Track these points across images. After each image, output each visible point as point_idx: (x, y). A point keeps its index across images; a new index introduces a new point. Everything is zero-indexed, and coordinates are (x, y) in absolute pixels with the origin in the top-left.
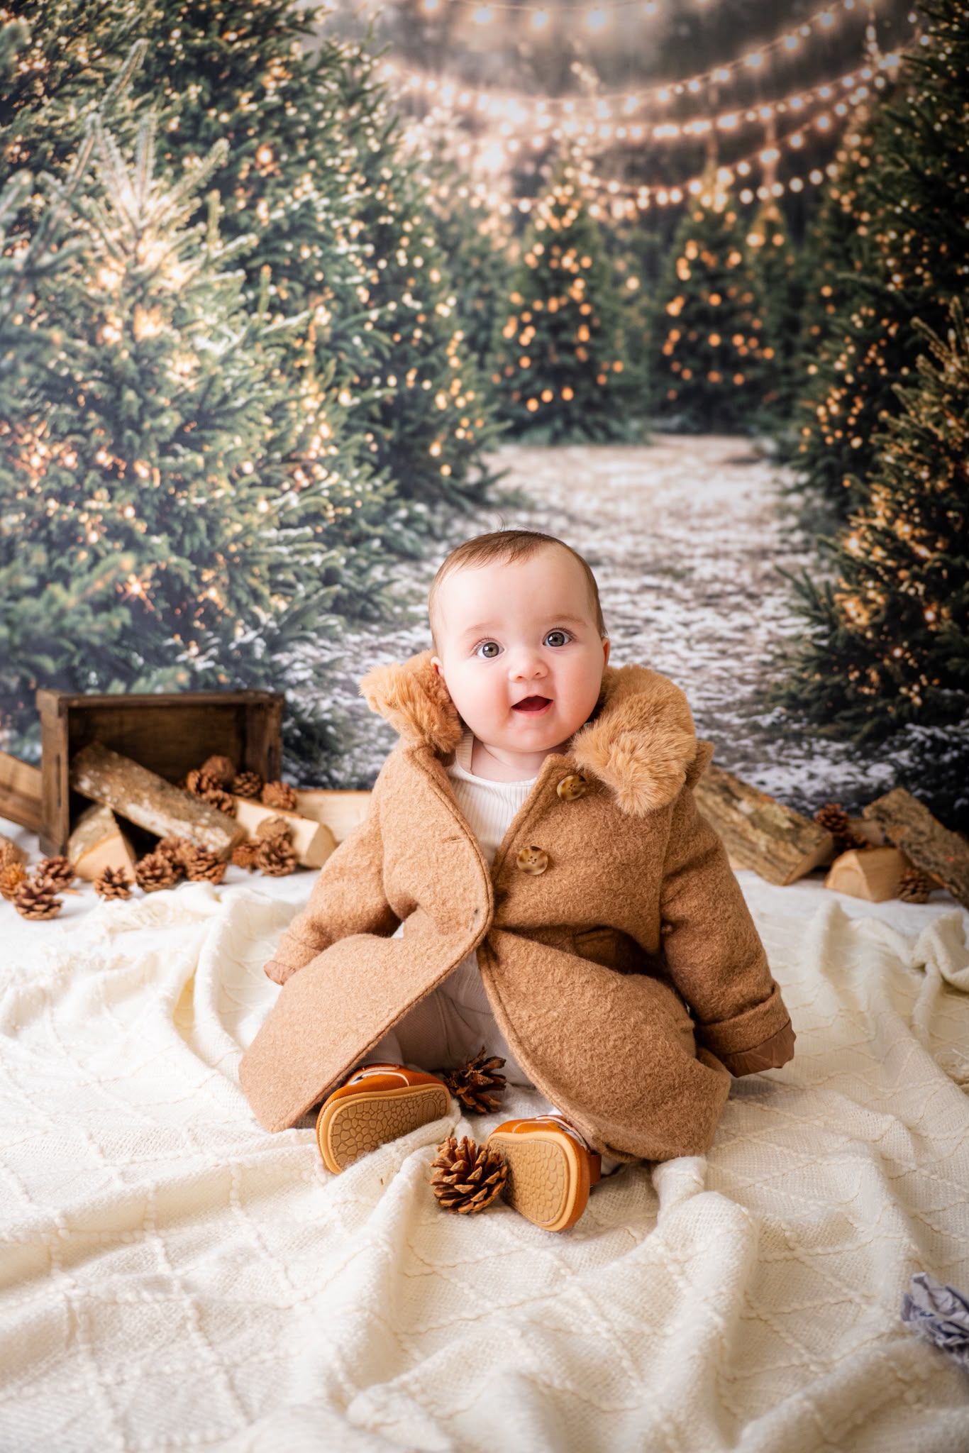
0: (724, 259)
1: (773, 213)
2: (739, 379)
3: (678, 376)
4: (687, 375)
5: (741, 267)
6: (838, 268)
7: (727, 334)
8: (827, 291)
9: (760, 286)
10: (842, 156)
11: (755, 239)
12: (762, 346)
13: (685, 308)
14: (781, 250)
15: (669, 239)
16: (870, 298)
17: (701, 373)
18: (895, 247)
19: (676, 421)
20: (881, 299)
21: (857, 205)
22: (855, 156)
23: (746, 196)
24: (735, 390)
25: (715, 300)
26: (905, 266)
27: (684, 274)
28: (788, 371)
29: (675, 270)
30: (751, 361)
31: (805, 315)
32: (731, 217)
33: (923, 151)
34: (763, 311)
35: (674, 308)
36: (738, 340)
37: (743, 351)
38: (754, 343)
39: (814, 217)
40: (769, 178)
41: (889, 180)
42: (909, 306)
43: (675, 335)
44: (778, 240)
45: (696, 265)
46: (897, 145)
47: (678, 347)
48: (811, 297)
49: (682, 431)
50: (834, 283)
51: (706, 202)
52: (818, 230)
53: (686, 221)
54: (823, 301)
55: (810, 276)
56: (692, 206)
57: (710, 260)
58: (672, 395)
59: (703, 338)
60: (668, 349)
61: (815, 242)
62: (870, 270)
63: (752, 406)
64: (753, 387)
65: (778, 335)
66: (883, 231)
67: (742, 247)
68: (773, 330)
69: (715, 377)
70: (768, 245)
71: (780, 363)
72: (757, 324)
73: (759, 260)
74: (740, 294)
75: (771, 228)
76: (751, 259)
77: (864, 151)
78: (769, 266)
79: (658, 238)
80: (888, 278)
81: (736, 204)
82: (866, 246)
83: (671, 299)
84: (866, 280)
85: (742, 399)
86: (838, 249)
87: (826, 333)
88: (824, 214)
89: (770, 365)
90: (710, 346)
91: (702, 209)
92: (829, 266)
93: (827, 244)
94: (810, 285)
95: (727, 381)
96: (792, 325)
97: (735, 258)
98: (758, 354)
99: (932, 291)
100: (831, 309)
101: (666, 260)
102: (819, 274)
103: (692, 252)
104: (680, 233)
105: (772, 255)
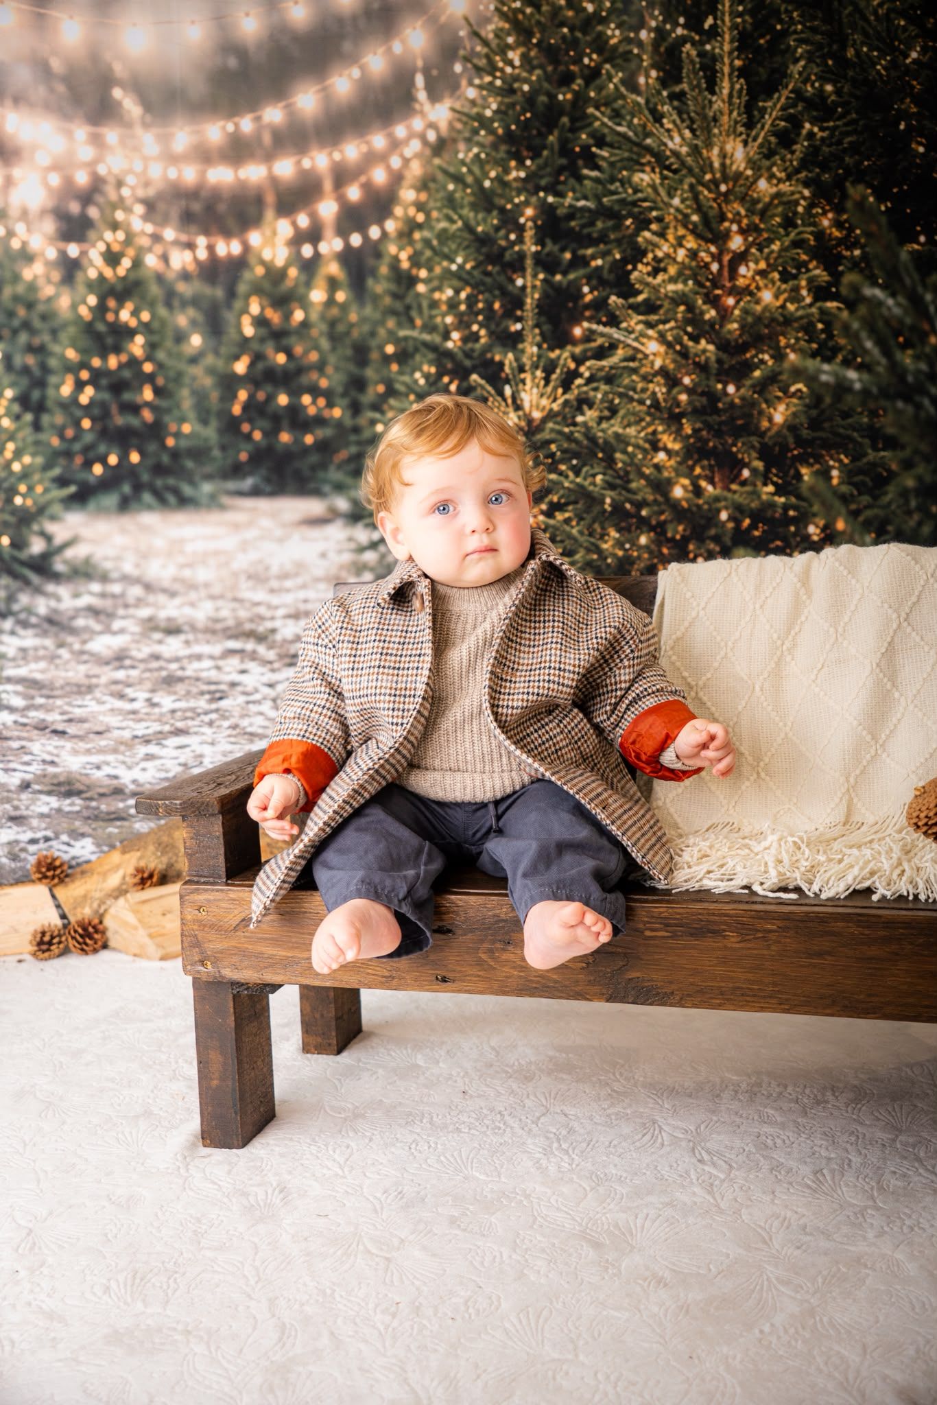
0: (288, 316)
1: (334, 268)
2: (309, 439)
3: (248, 437)
4: (257, 435)
5: (305, 324)
6: (400, 325)
7: (295, 393)
8: (390, 349)
9: (325, 344)
10: (398, 211)
11: (318, 295)
12: (330, 405)
13: (252, 365)
14: (344, 307)
15: (231, 294)
16: (431, 356)
17: (271, 434)
18: (452, 305)
19: (249, 482)
20: (440, 355)
21: (415, 260)
22: (412, 211)
23: (307, 251)
24: (306, 450)
25: (281, 358)
26: (462, 324)
27: (249, 331)
28: (356, 430)
29: (239, 326)
30: (319, 421)
31: (370, 373)
32: (293, 272)
33: (474, 207)
34: (329, 370)
35: (241, 367)
36: (306, 399)
37: (312, 411)
38: (322, 402)
39: (374, 272)
40: (329, 232)
41: (443, 236)
42: (468, 363)
43: (243, 395)
44: (341, 296)
45: (260, 322)
46: (450, 201)
47: (246, 407)
48: (374, 355)
49: (255, 492)
50: (397, 341)
51: (267, 255)
52: (379, 286)
53: (247, 275)
54: (387, 359)
55: (373, 334)
56: (252, 260)
57: (274, 316)
58: (243, 456)
59: (271, 398)
60: (237, 410)
61: (376, 299)
62: (430, 328)
63: (324, 466)
64: (324, 447)
65: (345, 394)
66: (439, 289)
67: (305, 304)
68: (340, 389)
69: (285, 437)
70: (330, 302)
71: (348, 422)
72: (324, 383)
73: (323, 317)
74: (306, 352)
75: (333, 284)
76: (314, 316)
77: (420, 207)
78: (332, 324)
79: (219, 293)
80: (446, 336)
81: (297, 258)
82: (425, 304)
83: (237, 358)
84: (426, 337)
85: (314, 458)
86: (399, 306)
87: (391, 392)
88: (384, 270)
89: (339, 424)
90: (279, 406)
91: (263, 263)
92: (391, 323)
93: (388, 300)
94: (373, 343)
95: (298, 442)
96: (359, 384)
97: (299, 315)
98: (326, 413)
99: (488, 348)
100: (395, 367)
101: (229, 316)
102: (382, 332)
103: (255, 308)
104: (242, 288)
105: (335, 311)
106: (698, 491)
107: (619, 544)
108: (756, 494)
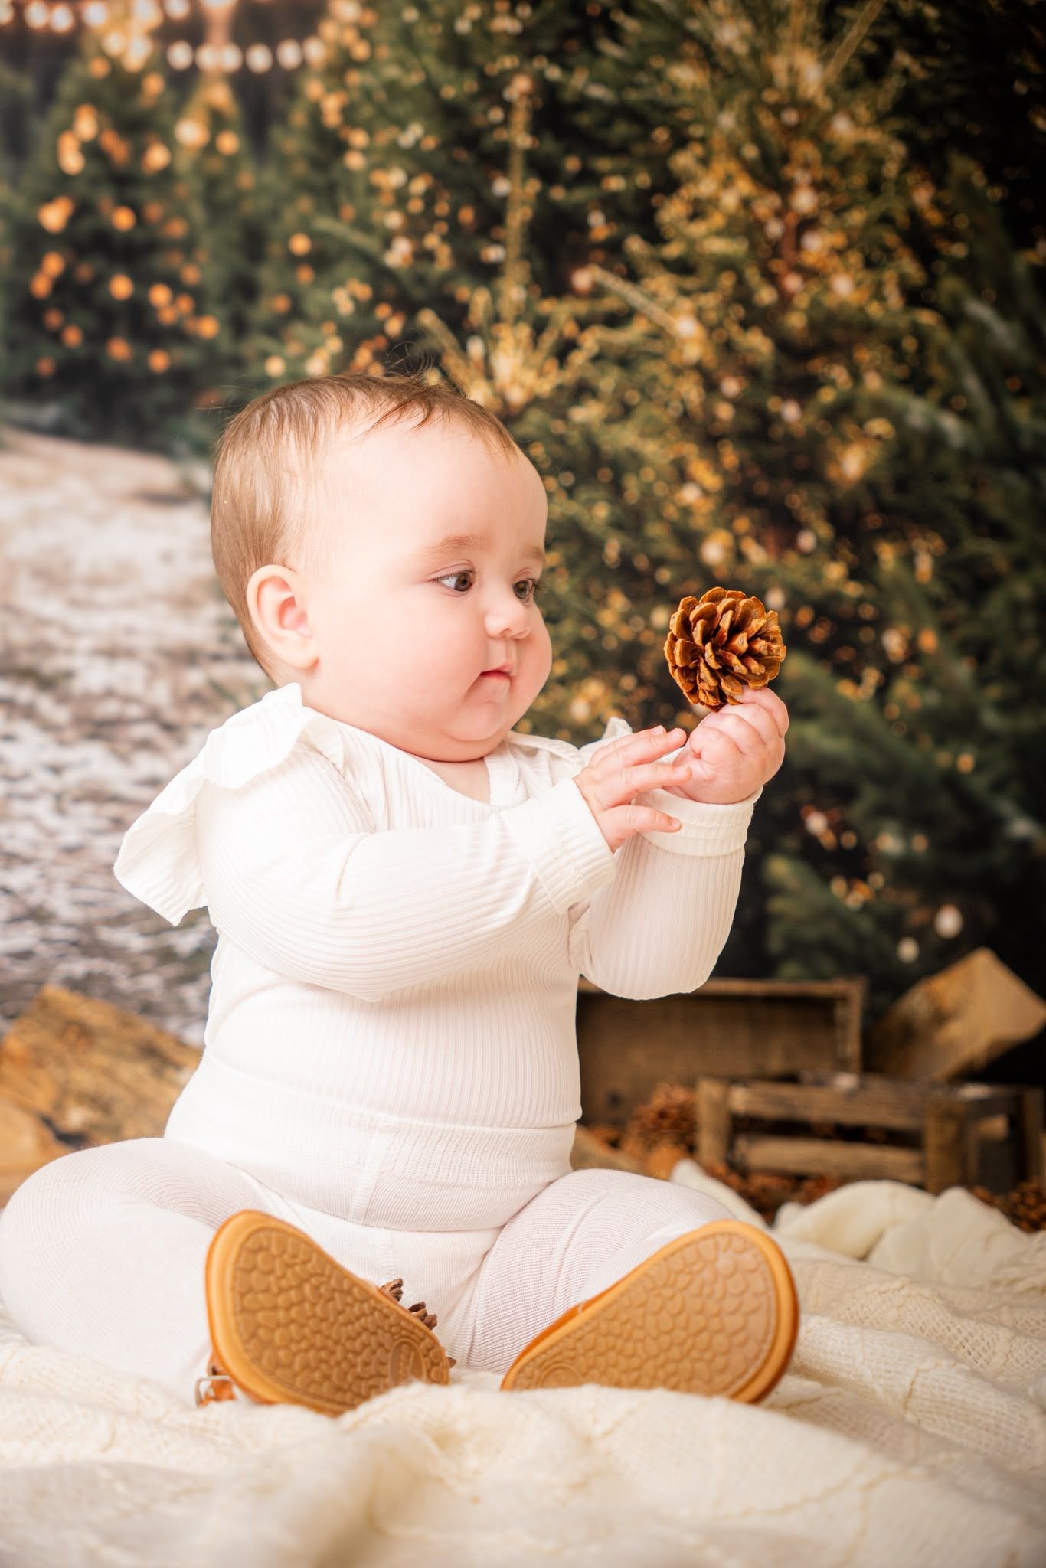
0: (139, 152)
1: (220, 95)
2: (159, 361)
3: (56, 336)
4: (73, 337)
5: (167, 175)
6: (319, 209)
7: (144, 280)
8: (300, 244)
9: (198, 212)
10: (329, 30)
11: (191, 132)
12: (199, 311)
13: (74, 219)
14: (232, 161)
15: (48, 94)
16: (363, 269)
17: (98, 337)
18: (401, 198)
19: (50, 413)
20: (378, 274)
21: (349, 114)
22: (349, 37)
23: (180, 55)
24: (151, 379)
25: (123, 219)
26: (415, 229)
27: (72, 161)
28: (237, 362)
29: (55, 152)
30: (177, 335)
31: (266, 275)
32: (154, 85)
33: (443, 56)
34: (203, 255)
35: (54, 216)
36: (160, 295)
37: (168, 316)
38: (185, 304)
39: (283, 118)
40: (218, 33)
41: (392, 88)
42: (418, 293)
43: (53, 264)
44: (229, 143)
45: (92, 151)
46: (407, 38)
47: (62, 285)
48: (275, 249)
49: (60, 431)
50: (314, 236)
51: (114, 43)
52: (291, 142)
53: (77, 69)
54: (294, 261)
55: (275, 214)
56: (89, 48)
57: (117, 148)
58: (46, 366)
59: (101, 280)
60: (41, 286)
61: (284, 161)
62: (363, 224)
63: (179, 408)
64: (182, 379)
65: (224, 300)
66: (383, 166)
67: (170, 141)
68: (215, 289)
69: (119, 350)
70: (210, 149)
71: (226, 346)
72: (191, 275)
73: (198, 168)
74: (166, 219)
75: (217, 122)
76: (184, 164)
77: (364, 33)
78: (212, 184)
79: (27, 86)
80: (387, 242)
81: (160, 63)
82: (360, 186)
83: (48, 199)
84: (358, 239)
85: (164, 394)
86: (318, 179)
87: (296, 312)
88: (299, 118)
89: (209, 347)
90: (111, 299)
91: (103, 54)
92: (305, 204)
93: (301, 168)
94: (275, 229)
95: (141, 361)
96: (245, 289)
97: (157, 157)
98: (191, 325)
99: (448, 278)
100: (305, 275)
101: (40, 129)
102: (290, 216)
103: (86, 125)
104: (67, 88)
105: (215, 166)
106: (740, 556)
107: (626, 618)
108: (817, 575)
